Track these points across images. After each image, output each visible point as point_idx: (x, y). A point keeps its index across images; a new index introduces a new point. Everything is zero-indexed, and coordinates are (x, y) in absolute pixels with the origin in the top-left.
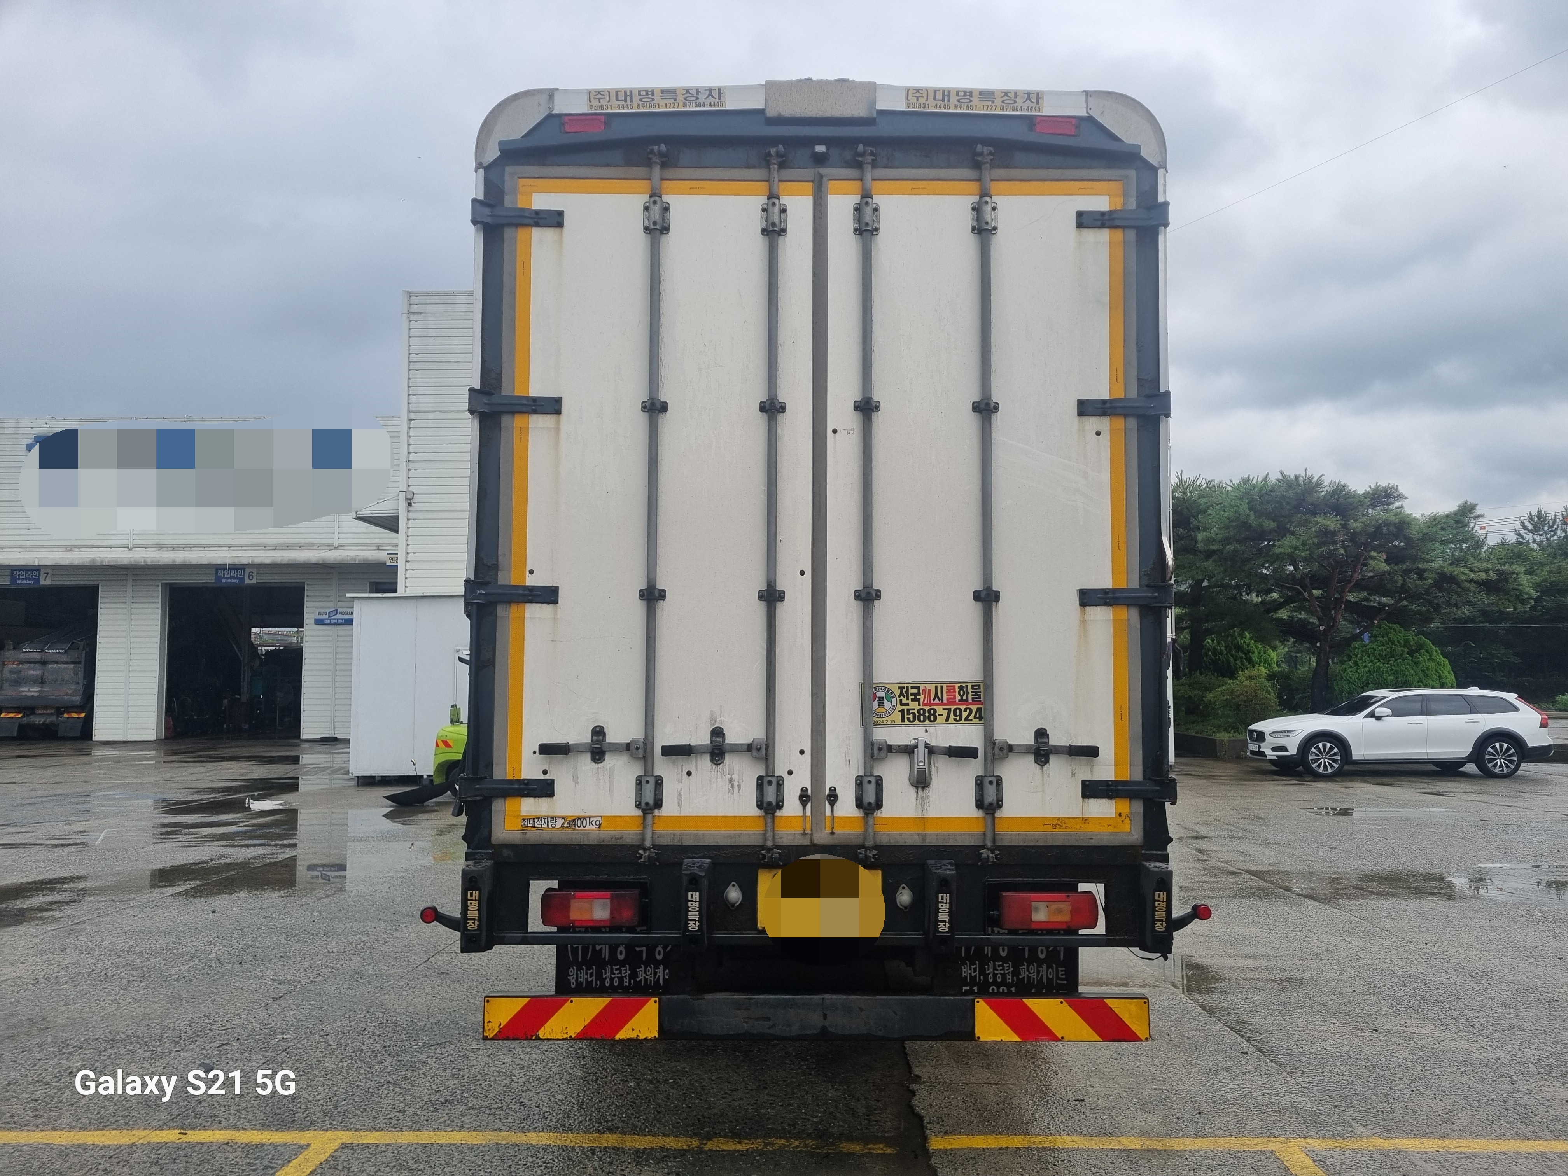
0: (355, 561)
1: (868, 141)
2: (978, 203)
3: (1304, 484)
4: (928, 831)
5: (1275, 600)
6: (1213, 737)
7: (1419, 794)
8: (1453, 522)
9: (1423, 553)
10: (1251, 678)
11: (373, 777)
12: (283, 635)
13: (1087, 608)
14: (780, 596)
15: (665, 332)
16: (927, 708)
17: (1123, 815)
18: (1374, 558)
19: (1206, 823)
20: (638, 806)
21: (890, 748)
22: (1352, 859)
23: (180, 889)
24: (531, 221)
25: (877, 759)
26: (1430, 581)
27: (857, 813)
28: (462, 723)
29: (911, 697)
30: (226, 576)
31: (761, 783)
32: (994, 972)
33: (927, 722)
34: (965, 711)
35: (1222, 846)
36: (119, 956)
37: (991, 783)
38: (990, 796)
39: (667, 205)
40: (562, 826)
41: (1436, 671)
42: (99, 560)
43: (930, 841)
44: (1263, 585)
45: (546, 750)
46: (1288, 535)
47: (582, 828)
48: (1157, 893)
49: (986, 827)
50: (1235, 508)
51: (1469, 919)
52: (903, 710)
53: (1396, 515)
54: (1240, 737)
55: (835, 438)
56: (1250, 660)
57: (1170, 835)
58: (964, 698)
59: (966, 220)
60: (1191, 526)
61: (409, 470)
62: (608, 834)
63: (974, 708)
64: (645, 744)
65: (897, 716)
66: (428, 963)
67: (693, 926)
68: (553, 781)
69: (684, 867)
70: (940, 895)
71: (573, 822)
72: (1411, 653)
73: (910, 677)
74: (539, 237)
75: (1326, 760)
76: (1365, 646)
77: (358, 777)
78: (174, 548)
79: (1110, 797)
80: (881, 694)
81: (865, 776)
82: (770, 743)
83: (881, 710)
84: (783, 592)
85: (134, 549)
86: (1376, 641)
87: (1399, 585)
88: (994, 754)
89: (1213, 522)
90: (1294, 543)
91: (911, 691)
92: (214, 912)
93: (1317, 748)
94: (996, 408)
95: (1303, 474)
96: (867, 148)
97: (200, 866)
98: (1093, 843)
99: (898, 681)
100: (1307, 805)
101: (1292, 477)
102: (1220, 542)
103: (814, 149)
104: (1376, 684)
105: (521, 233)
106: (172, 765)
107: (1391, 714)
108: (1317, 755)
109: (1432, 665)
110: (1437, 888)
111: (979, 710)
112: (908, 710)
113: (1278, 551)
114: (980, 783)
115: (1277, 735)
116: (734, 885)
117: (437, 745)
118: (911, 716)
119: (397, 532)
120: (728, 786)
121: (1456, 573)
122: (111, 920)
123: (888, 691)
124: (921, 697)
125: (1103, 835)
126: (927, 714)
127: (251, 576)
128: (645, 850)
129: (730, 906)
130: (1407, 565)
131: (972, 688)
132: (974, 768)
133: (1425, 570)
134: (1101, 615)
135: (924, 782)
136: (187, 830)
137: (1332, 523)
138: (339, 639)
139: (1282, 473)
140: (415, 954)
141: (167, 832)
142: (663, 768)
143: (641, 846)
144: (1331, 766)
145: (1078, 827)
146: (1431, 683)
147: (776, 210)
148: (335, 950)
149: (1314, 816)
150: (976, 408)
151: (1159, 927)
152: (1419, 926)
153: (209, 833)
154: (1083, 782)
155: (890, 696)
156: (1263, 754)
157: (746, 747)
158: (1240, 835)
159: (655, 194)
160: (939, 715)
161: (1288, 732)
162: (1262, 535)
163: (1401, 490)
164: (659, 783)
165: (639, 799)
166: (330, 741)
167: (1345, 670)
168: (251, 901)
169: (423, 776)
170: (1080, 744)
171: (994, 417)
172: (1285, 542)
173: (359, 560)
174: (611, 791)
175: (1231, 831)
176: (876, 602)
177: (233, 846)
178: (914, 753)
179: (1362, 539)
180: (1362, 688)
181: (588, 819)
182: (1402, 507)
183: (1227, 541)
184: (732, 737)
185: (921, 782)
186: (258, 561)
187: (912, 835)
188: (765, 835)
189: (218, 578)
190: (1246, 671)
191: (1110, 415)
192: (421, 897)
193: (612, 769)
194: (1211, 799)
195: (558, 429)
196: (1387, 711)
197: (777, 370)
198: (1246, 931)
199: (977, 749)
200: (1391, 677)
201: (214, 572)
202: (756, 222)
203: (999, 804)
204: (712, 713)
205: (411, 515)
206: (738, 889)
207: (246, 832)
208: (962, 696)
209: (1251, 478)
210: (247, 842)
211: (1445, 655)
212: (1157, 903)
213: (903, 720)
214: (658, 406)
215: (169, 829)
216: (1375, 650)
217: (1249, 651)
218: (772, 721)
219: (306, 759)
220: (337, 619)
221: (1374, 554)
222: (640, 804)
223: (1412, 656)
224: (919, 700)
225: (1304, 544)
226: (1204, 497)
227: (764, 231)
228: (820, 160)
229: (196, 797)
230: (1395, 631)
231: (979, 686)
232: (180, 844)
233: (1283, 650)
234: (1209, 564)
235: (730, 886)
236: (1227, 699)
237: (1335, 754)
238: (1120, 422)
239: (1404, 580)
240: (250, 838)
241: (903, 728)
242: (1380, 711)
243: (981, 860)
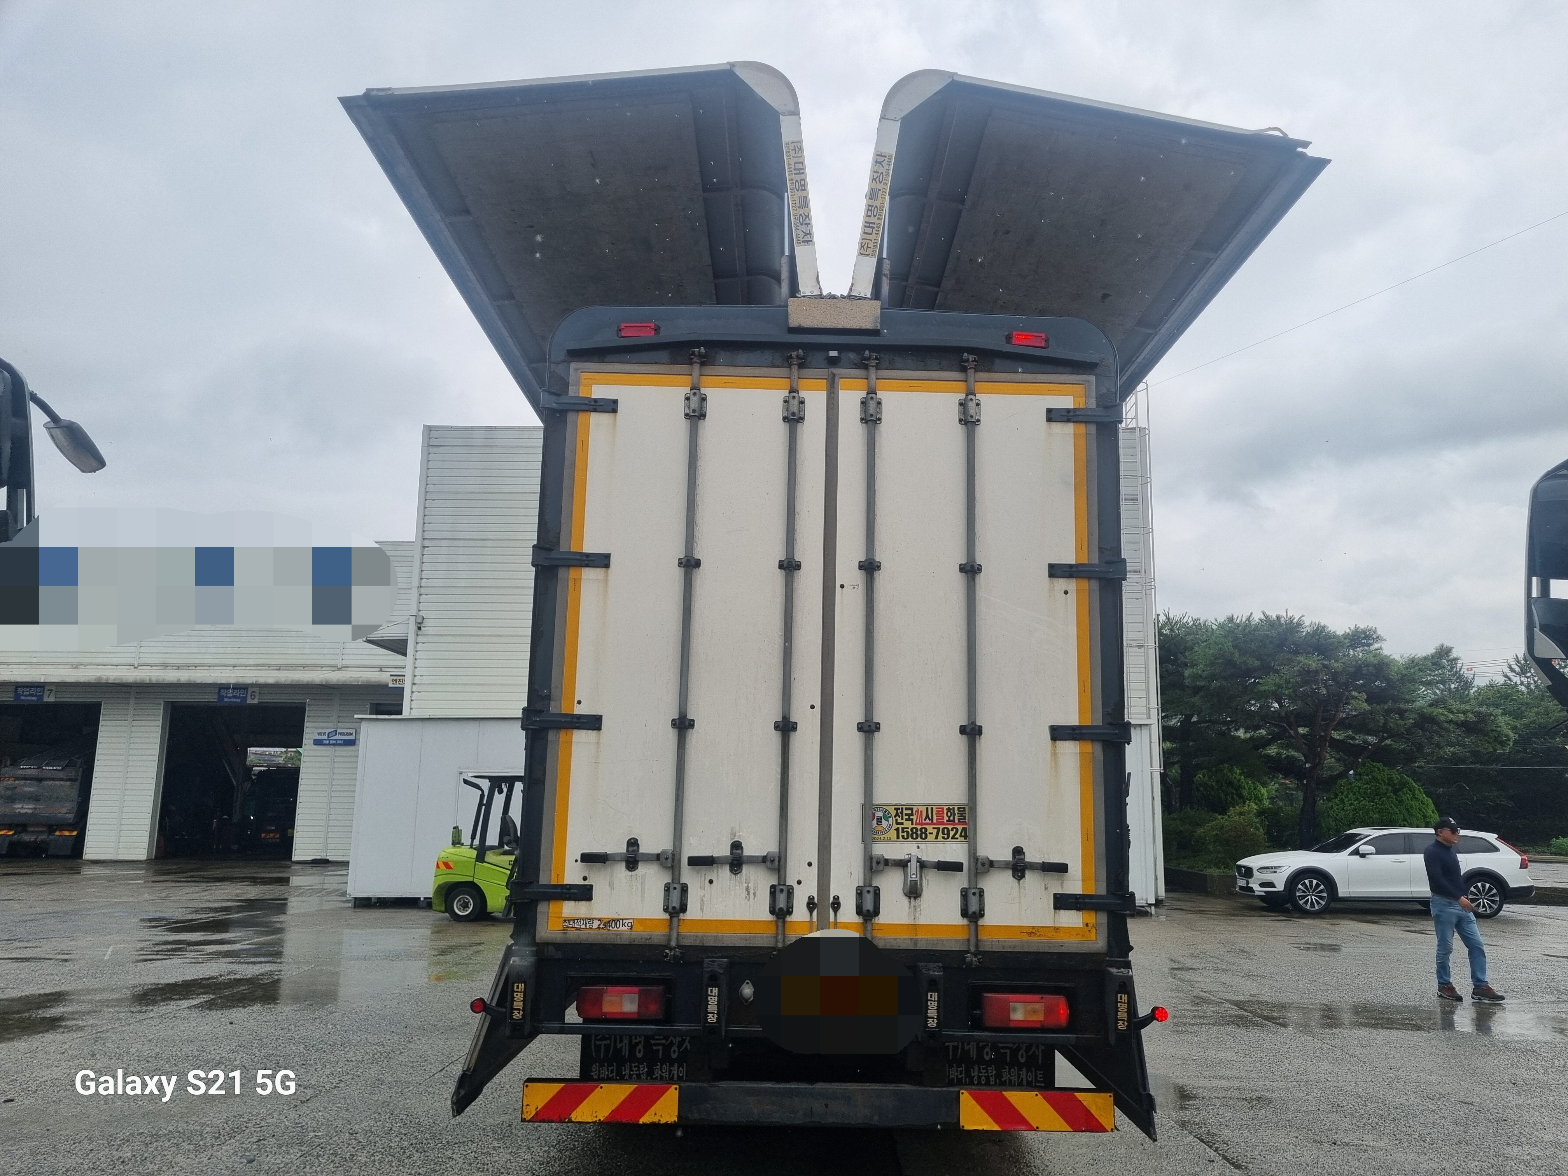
0: (358, 682)
1: (873, 348)
2: (965, 400)
3: (1286, 624)
4: (919, 937)
5: (1263, 737)
6: (1203, 873)
7: (1402, 932)
8: (1430, 664)
9: (1403, 693)
10: (1241, 814)
11: (369, 899)
12: (270, 755)
13: (1057, 742)
14: (793, 727)
15: (699, 500)
16: (919, 827)
17: (1090, 925)
18: (1355, 698)
19: (1192, 956)
20: (666, 910)
21: (887, 862)
22: (1330, 992)
23: (195, 1002)
24: (591, 408)
25: (875, 871)
26: (1411, 721)
27: (857, 919)
28: (462, 844)
29: (905, 817)
30: (228, 695)
31: (773, 891)
32: (979, 1076)
33: (919, 839)
34: (952, 830)
35: (1206, 977)
36: (148, 1062)
37: (974, 894)
38: (973, 907)
39: (704, 396)
40: (599, 928)
41: (1420, 809)
42: (105, 677)
43: (921, 946)
44: (1251, 721)
45: (588, 858)
46: (1271, 673)
47: (615, 929)
48: (1119, 995)
49: (970, 934)
50: (1220, 646)
51: (1434, 1048)
52: (898, 828)
53: (1375, 656)
54: (1230, 873)
55: (842, 592)
56: (1241, 796)
57: (1131, 944)
58: (952, 818)
59: (954, 413)
60: (1179, 661)
61: (421, 595)
62: (640, 933)
63: (960, 828)
64: (673, 855)
65: (893, 834)
66: (444, 1071)
67: (712, 1019)
68: (592, 886)
69: (705, 965)
70: (929, 994)
71: (607, 923)
72: (1395, 792)
73: (904, 800)
74: (597, 421)
75: (1313, 897)
76: (1351, 784)
77: (355, 898)
78: (179, 667)
79: (1078, 909)
80: (880, 814)
81: (865, 886)
82: (782, 855)
83: (879, 828)
84: (796, 723)
85: (139, 668)
86: (1361, 779)
87: (1381, 724)
88: (977, 869)
89: (1199, 658)
90: (1277, 680)
91: (905, 812)
92: (231, 1023)
93: (1304, 884)
94: (979, 569)
95: (1284, 615)
96: (872, 354)
97: (211, 981)
98: (1064, 950)
99: (894, 803)
100: (1292, 940)
101: (1274, 617)
102: (1206, 678)
103: (828, 354)
104: (1361, 822)
105: (582, 417)
106: (166, 884)
107: (1374, 851)
108: (1304, 892)
109: (1414, 803)
110: (1407, 1019)
111: (964, 829)
112: (903, 829)
113: (1262, 688)
114: (965, 894)
115: (1265, 871)
116: (748, 983)
117: (438, 867)
118: (905, 834)
119: (405, 655)
120: (745, 893)
121: (1435, 714)
122: (133, 1029)
123: (885, 812)
124: (914, 817)
125: (1072, 944)
126: (919, 833)
127: (253, 694)
128: (671, 949)
129: (744, 1002)
130: (1389, 705)
131: (959, 810)
132: (960, 881)
133: (1406, 711)
134: (1070, 749)
135: (916, 893)
136: (191, 947)
137: (1313, 662)
138: (336, 759)
139: (1264, 613)
140: (431, 1064)
141: (172, 948)
142: (688, 875)
143: (667, 946)
144: (1318, 903)
145: (1050, 935)
146: (1414, 820)
147: (796, 402)
148: (353, 1059)
149: (1297, 951)
150: (962, 569)
151: (1122, 1026)
152: (1387, 1053)
153: (215, 950)
154: (1055, 895)
155: (887, 816)
156: (1251, 889)
157: (761, 859)
158: (1224, 967)
159: (695, 388)
160: (930, 833)
161: (1275, 868)
162: (1248, 673)
163: (1379, 632)
164: (684, 889)
165: (666, 904)
166: (321, 863)
167: (1332, 807)
168: (265, 1014)
169: (420, 898)
170: (1052, 861)
171: (977, 577)
172: (1269, 680)
173: (362, 682)
174: (642, 896)
175: (1216, 963)
176: (876, 733)
177: (240, 963)
178: (907, 866)
179: (1343, 679)
180: (1349, 825)
181: (621, 921)
182: (1381, 648)
183: (1212, 677)
184: (749, 850)
185: (913, 892)
186: (262, 680)
187: (905, 939)
188: (776, 937)
189: (221, 698)
190: (1237, 808)
191: (1076, 577)
192: (430, 1012)
193: (644, 877)
194: (1198, 933)
195: (606, 580)
196: (1371, 849)
197: (794, 534)
198: (1222, 1055)
199: (962, 864)
200: (1377, 816)
201: (217, 691)
202: (778, 412)
203: (981, 914)
204: (732, 829)
205: (420, 639)
206: (752, 987)
207: (249, 949)
208: (949, 817)
209: (1235, 617)
210: (252, 960)
211: (1428, 794)
212: (1119, 1004)
213: (898, 838)
214: (693, 563)
215: (174, 947)
216: (1360, 788)
217: (1240, 787)
218: (784, 836)
219: (295, 881)
220: (336, 740)
221: (1355, 693)
222: (668, 908)
223: (1395, 794)
224: (912, 820)
225: (1287, 682)
226: (1190, 634)
227: (785, 419)
228: (833, 362)
229: (194, 916)
230: (1379, 769)
231: (964, 808)
232: (187, 960)
233: (1273, 786)
234: (1196, 700)
235: (745, 984)
236: (1217, 834)
237: (1321, 891)
238: (1085, 584)
239: (1386, 720)
240: (255, 956)
241: (898, 845)
242: (1364, 849)
243: (965, 963)
